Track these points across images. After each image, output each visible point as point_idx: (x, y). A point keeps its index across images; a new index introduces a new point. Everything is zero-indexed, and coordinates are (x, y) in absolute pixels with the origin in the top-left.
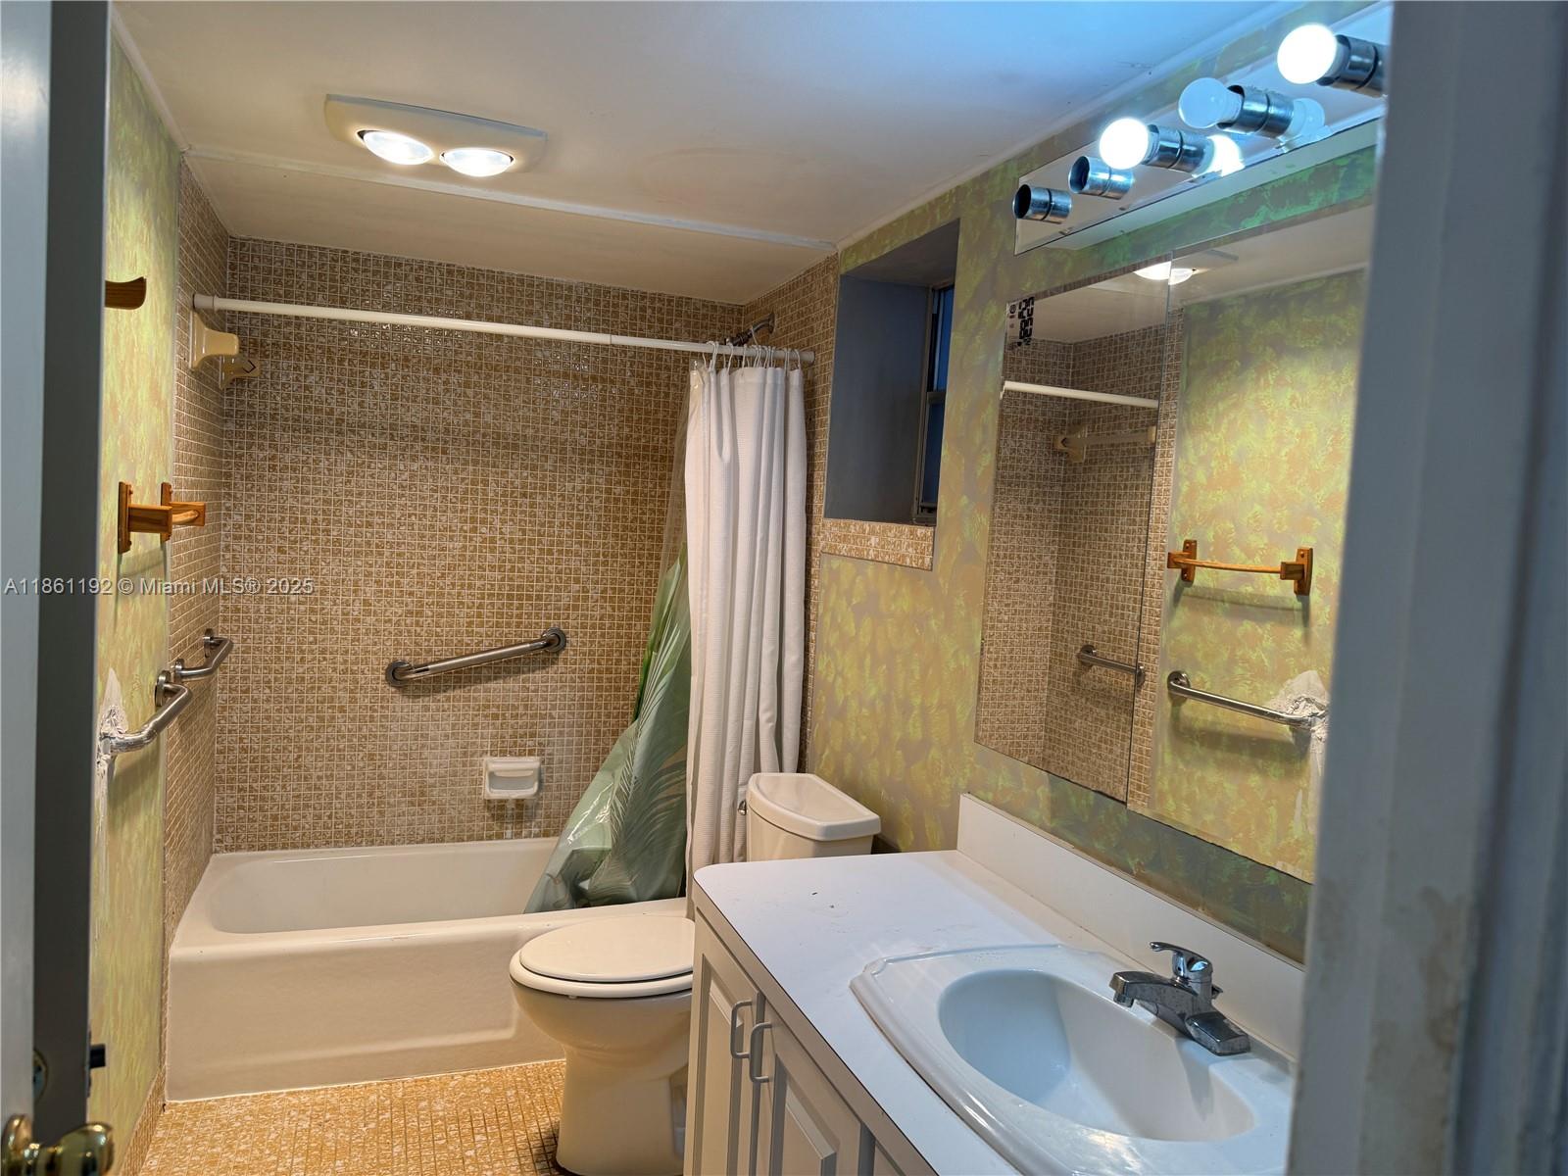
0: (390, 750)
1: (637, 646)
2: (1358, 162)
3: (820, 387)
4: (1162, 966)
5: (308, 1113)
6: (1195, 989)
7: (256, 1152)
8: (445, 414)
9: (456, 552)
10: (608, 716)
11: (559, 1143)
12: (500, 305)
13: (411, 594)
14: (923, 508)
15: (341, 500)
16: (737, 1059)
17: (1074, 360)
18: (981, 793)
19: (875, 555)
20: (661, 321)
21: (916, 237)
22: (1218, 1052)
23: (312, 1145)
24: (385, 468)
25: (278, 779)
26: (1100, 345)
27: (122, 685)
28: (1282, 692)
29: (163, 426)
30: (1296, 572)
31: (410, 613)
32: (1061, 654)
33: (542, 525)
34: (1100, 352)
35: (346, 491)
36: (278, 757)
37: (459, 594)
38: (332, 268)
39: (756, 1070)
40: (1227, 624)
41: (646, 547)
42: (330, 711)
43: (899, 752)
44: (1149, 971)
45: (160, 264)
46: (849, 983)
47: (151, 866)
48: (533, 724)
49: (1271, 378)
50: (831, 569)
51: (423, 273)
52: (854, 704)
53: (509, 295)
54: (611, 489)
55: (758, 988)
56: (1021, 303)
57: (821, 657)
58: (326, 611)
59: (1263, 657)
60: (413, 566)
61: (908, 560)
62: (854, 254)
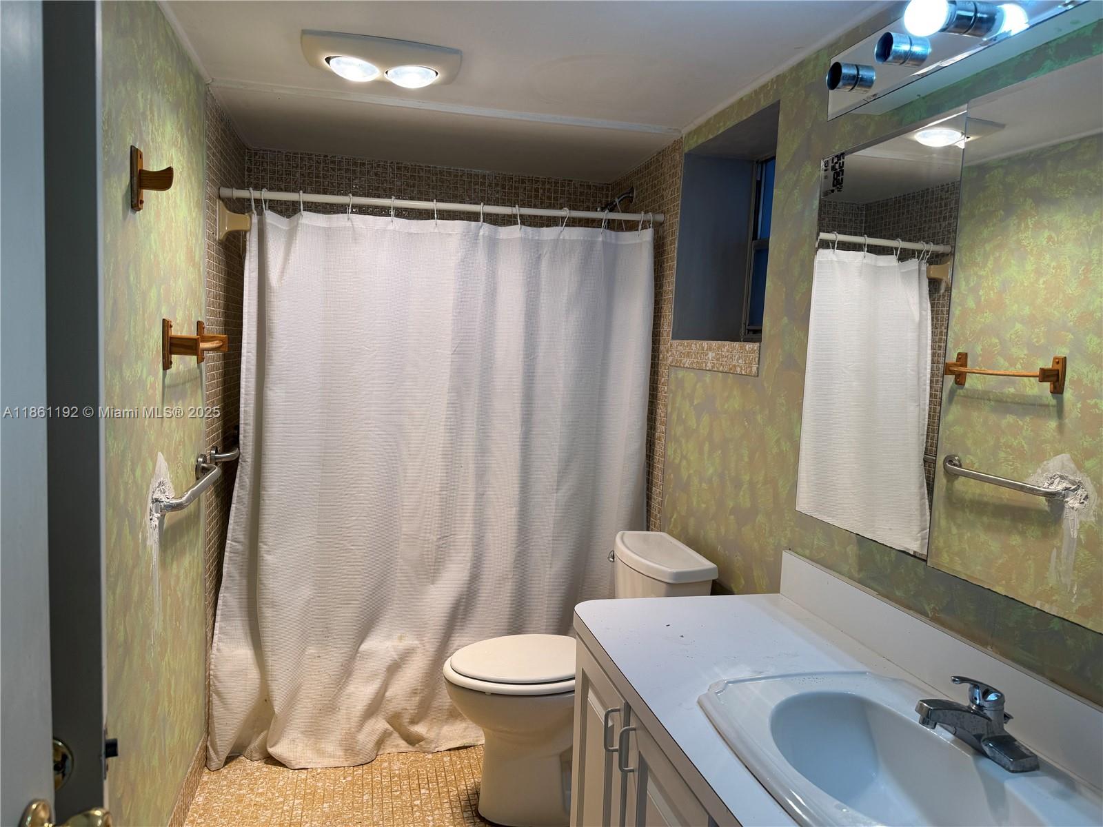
3: (668, 240)
4: (961, 696)
6: (990, 716)
7: (270, 794)
11: (480, 799)
12: (435, 191)
14: (749, 330)
16: (609, 752)
17: (866, 217)
18: (799, 550)
19: (712, 366)
20: (549, 198)
21: (745, 118)
22: (1011, 769)
23: (308, 791)
26: (887, 204)
27: (168, 464)
28: (1039, 471)
29: (197, 280)
30: (1053, 376)
34: (887, 210)
38: (317, 168)
39: (623, 762)
40: (993, 418)
43: (732, 517)
44: (951, 700)
45: (191, 163)
46: (696, 700)
47: (196, 592)
49: (1030, 222)
50: (677, 378)
51: (380, 170)
52: (695, 480)
53: (441, 184)
55: (625, 699)
56: (833, 159)
57: (669, 444)
59: (1023, 443)
61: (738, 369)
62: (695, 137)
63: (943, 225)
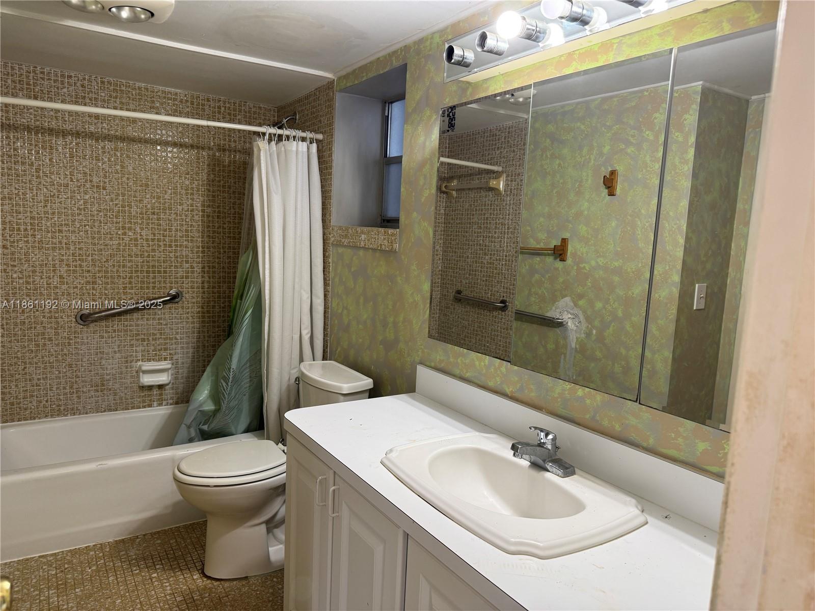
0: (82, 361)
1: (224, 298)
2: (623, 41)
3: (326, 153)
5: (54, 566)
6: (549, 448)
8: (103, 166)
9: (114, 247)
10: (209, 337)
13: (89, 271)
14: (384, 220)
15: (41, 217)
17: (449, 144)
18: (428, 364)
19: (364, 245)
20: (230, 114)
21: (382, 72)
22: (562, 476)
23: (60, 583)
24: (68, 198)
25: (13, 381)
28: (554, 308)
30: (561, 250)
31: (88, 282)
32: (445, 295)
33: (165, 230)
35: (44, 212)
36: (11, 369)
37: (118, 271)
38: (28, 77)
41: (227, 243)
42: (43, 340)
43: (381, 346)
46: (379, 461)
48: (166, 344)
50: (338, 253)
51: (86, 83)
52: (354, 323)
53: (139, 97)
54: (205, 210)
55: (331, 469)
56: (448, 109)
57: (334, 300)
58: (36, 282)
59: (545, 291)
60: (89, 255)
61: (383, 247)
62: (345, 80)
63: (497, 153)
